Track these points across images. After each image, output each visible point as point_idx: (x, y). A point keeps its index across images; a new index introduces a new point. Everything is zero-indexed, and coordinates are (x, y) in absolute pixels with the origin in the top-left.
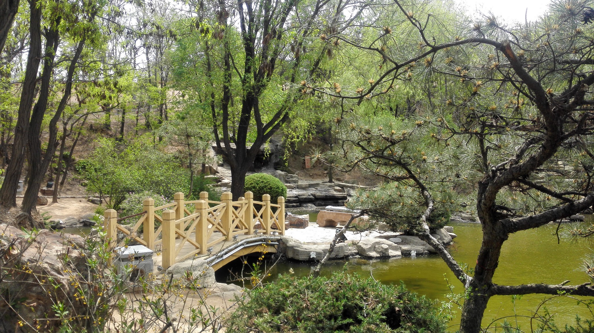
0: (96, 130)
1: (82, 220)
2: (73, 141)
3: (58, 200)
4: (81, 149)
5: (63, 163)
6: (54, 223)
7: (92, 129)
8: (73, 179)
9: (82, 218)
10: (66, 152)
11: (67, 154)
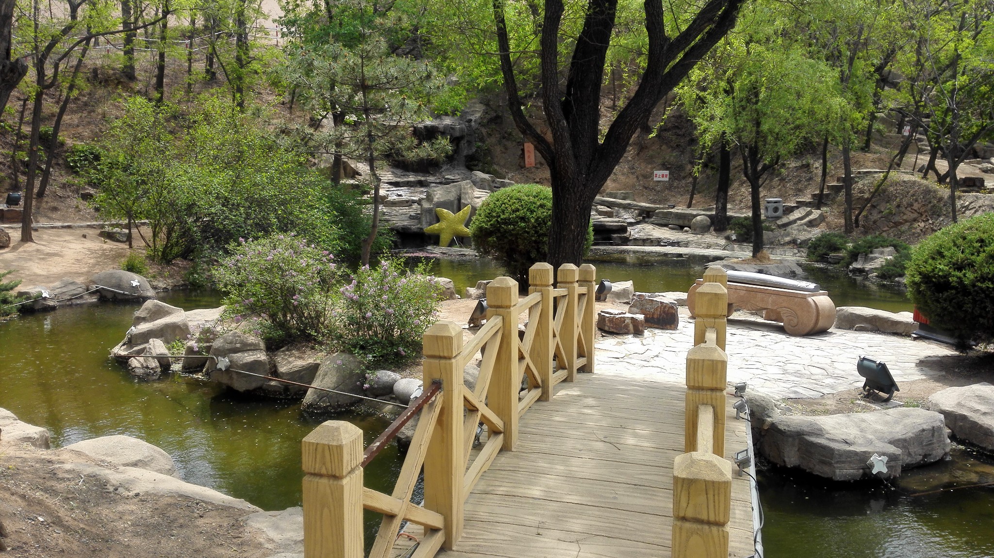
0: (106, 81)
1: (94, 287)
2: (57, 103)
3: (34, 234)
4: (76, 121)
5: (40, 149)
6: (28, 298)
7: (98, 78)
8: (64, 186)
9: (94, 282)
10: (46, 128)
11: (46, 132)
